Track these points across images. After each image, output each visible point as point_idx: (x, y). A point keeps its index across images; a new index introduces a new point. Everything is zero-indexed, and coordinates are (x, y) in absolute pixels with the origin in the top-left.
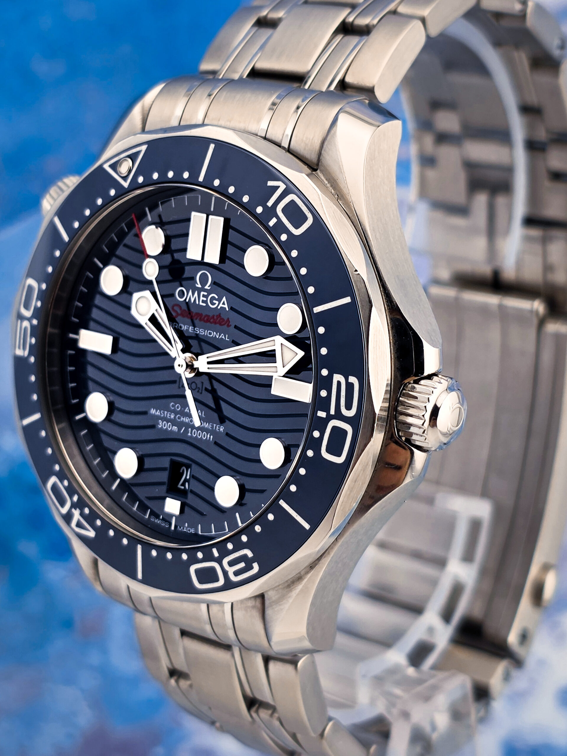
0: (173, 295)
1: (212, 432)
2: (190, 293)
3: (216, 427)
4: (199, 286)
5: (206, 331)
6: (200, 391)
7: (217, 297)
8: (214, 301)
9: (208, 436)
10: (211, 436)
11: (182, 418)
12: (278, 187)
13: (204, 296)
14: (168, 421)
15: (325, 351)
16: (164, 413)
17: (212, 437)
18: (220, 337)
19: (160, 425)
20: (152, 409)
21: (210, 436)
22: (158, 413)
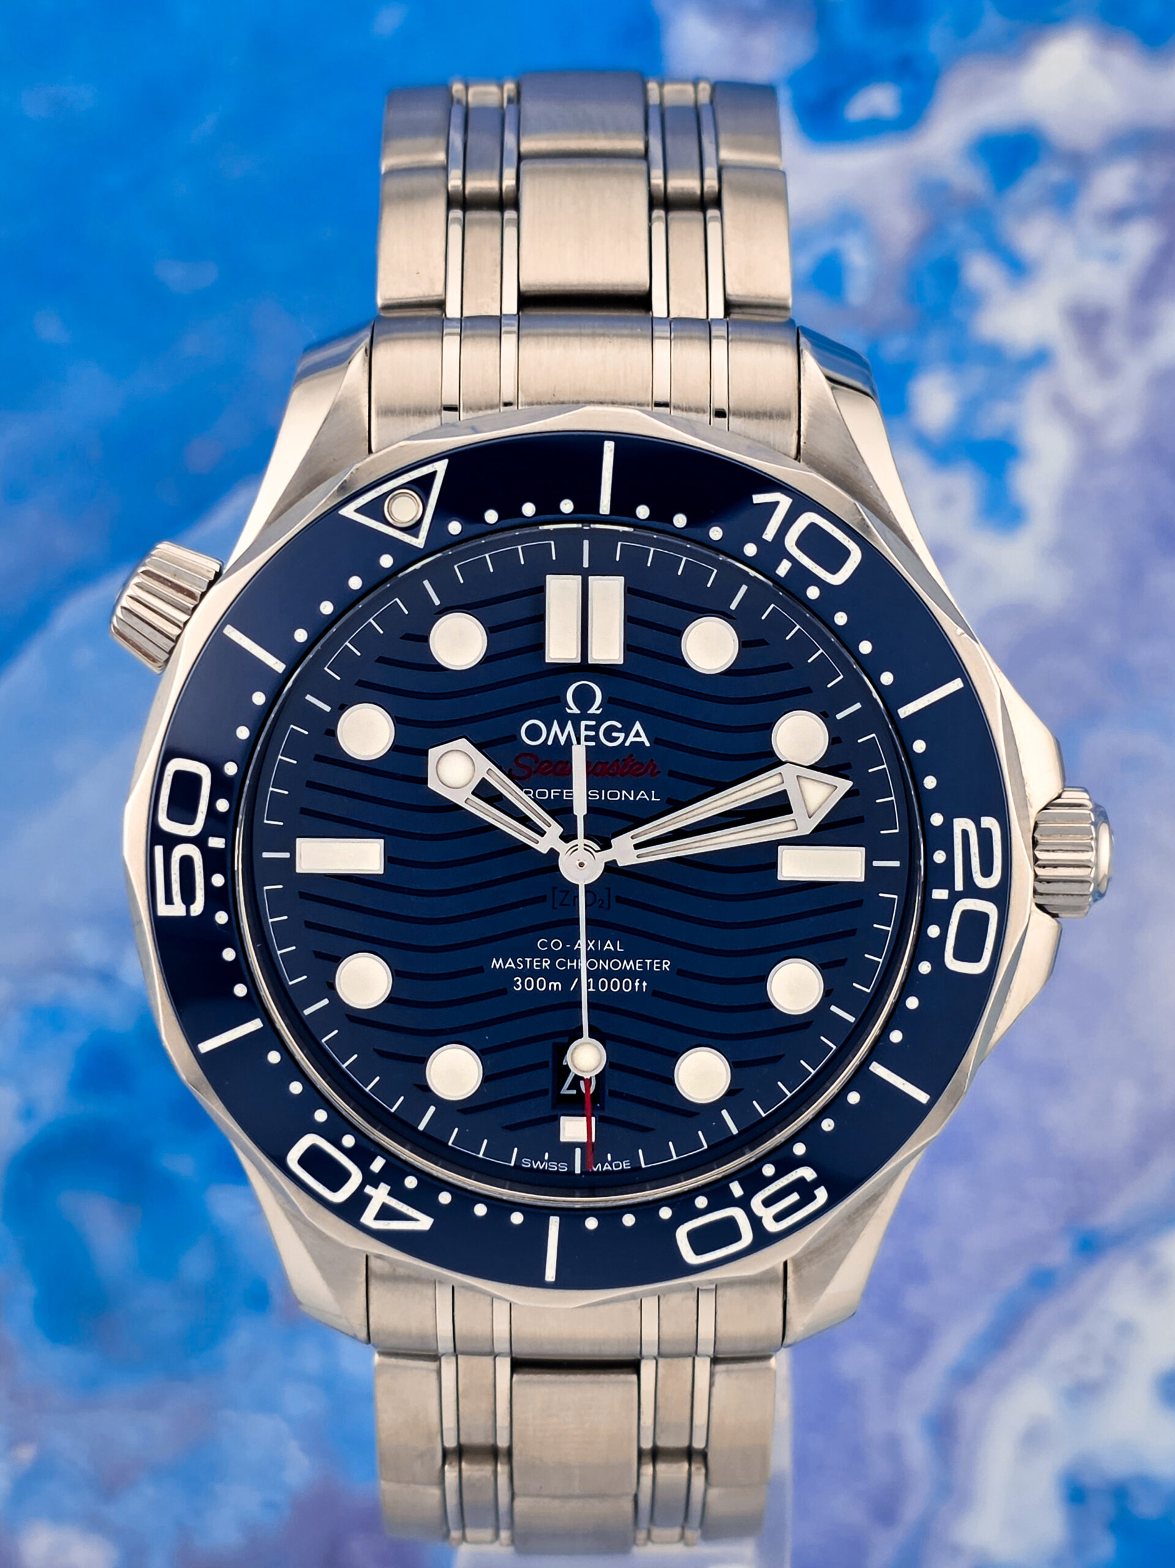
0: (516, 737)
1: (644, 975)
2: (555, 727)
3: (652, 964)
4: (576, 711)
5: (603, 791)
6: (606, 905)
7: (619, 726)
8: (615, 734)
9: (637, 984)
10: (643, 982)
11: (569, 964)
12: (777, 503)
13: (587, 728)
14: (535, 974)
15: (932, 782)
16: (525, 963)
17: (645, 984)
18: (637, 799)
19: (518, 986)
20: (494, 960)
21: (641, 982)
22: (510, 964)
